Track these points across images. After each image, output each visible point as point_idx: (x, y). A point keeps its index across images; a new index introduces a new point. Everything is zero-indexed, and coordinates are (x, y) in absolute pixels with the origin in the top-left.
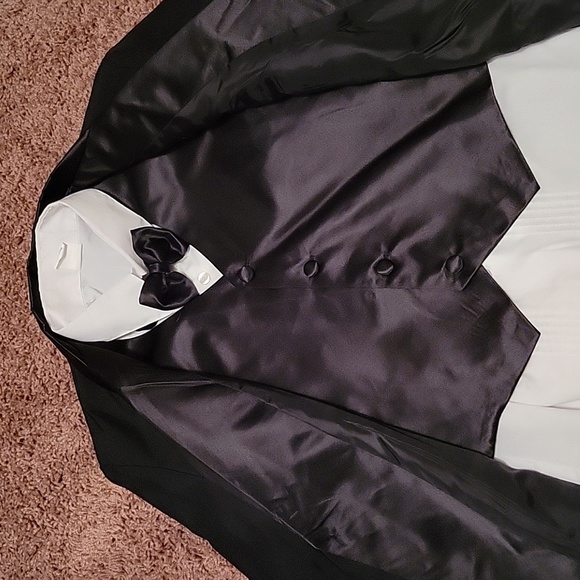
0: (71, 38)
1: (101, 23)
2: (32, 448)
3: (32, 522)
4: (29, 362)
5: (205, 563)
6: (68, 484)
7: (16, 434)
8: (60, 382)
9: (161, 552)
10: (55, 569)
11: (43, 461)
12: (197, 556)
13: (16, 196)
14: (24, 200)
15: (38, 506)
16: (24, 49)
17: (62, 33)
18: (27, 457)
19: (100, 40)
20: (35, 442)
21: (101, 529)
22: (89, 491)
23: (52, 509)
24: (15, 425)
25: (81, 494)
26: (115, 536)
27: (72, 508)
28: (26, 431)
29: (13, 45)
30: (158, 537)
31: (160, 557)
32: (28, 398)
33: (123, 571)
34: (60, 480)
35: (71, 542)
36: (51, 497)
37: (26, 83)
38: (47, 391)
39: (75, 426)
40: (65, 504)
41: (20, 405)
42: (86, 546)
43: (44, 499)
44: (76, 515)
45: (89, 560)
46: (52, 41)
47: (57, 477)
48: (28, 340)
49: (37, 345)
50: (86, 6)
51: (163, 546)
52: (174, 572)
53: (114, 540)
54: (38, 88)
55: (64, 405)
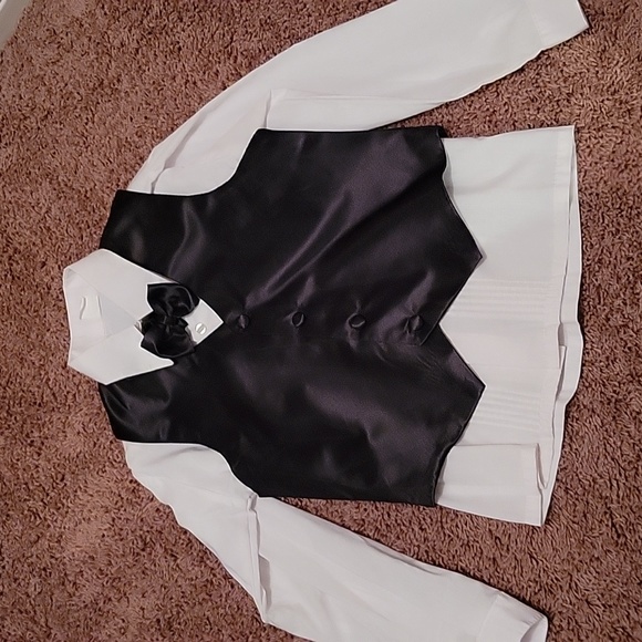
0: (99, 90)
1: (125, 79)
2: (40, 449)
3: (36, 514)
4: (43, 373)
5: (178, 561)
6: (68, 484)
7: (27, 436)
8: (68, 392)
9: (143, 550)
10: (52, 557)
11: (49, 461)
12: (172, 556)
13: (42, 225)
14: (49, 229)
15: (42, 501)
16: (58, 96)
17: (91, 85)
18: (36, 457)
19: (123, 94)
20: (43, 443)
21: (94, 525)
22: (86, 491)
23: (53, 504)
24: (27, 428)
25: (79, 493)
26: (105, 533)
27: (70, 505)
28: (36, 434)
29: (49, 91)
30: (141, 536)
31: (142, 553)
32: (40, 405)
33: (110, 564)
34: (62, 480)
35: (67, 534)
36: (53, 494)
37: (58, 126)
38: (56, 399)
39: (79, 433)
40: (64, 501)
41: (32, 411)
42: (80, 539)
43: (48, 495)
44: (73, 511)
45: (81, 552)
46: (82, 91)
47: (60, 476)
48: (44, 354)
49: (51, 358)
50: (113, 63)
51: (145, 544)
52: (153, 567)
53: (104, 536)
54: (67, 131)
55: (70, 413)
